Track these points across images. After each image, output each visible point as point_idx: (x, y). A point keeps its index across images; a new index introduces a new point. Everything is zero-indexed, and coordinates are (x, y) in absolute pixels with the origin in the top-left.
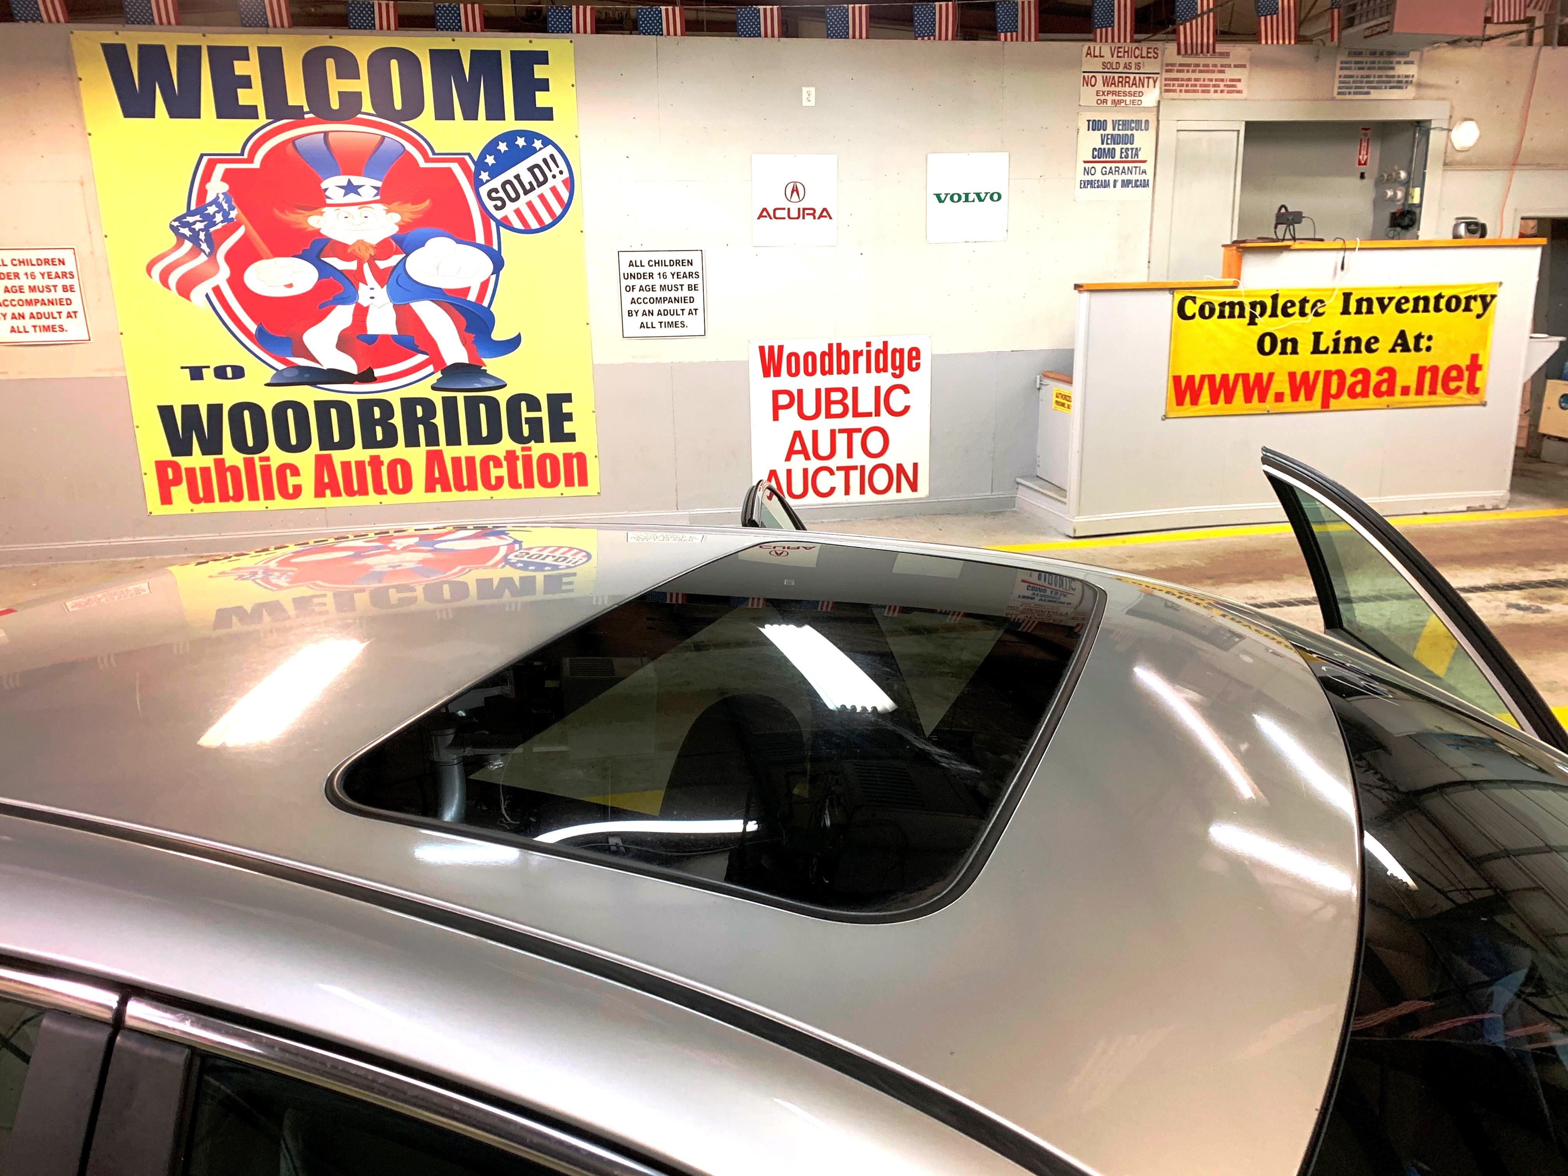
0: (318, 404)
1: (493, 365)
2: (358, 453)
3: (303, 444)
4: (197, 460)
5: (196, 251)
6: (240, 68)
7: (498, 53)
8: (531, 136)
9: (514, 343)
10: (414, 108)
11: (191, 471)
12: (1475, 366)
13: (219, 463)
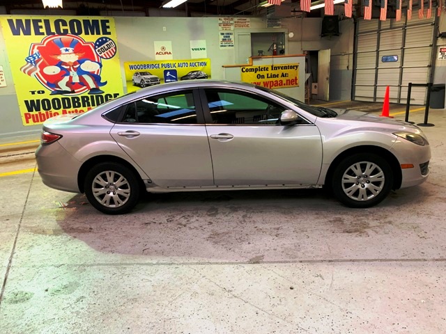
0: (62, 98)
1: (101, 88)
2: (72, 109)
3: (59, 108)
4: (35, 112)
5: (32, 65)
6: (40, 24)
7: (98, 21)
8: (106, 38)
9: (106, 83)
10: (80, 32)
11: (33, 115)
12: (296, 79)
13: (40, 113)
